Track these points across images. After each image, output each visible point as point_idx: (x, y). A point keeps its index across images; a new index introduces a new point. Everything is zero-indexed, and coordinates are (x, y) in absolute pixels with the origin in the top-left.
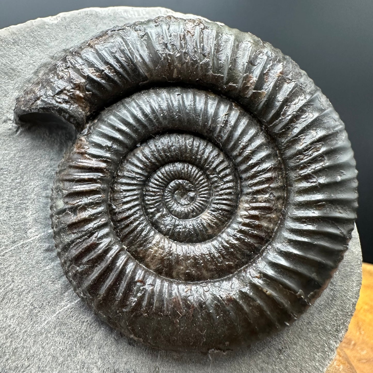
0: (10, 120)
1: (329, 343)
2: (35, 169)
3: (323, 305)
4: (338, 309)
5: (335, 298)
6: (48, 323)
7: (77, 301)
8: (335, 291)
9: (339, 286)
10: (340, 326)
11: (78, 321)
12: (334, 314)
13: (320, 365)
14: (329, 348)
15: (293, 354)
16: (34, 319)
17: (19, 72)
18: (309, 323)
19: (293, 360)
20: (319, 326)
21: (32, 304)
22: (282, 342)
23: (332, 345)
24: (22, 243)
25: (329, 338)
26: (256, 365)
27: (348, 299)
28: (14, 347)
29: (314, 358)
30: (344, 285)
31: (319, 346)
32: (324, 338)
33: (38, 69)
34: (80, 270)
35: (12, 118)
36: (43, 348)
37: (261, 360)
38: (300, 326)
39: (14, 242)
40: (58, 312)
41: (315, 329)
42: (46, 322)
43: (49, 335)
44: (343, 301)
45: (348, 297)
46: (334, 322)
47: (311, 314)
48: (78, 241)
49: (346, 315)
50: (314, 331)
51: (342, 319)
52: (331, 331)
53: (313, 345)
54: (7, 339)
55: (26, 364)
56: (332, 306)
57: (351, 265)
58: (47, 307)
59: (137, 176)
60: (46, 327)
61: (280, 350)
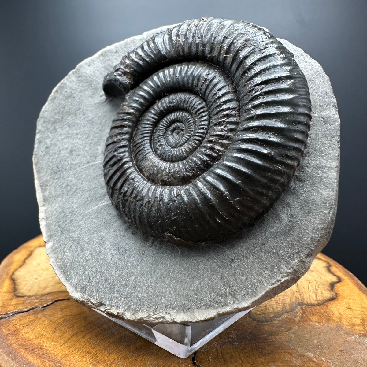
1: (279, 266)
3: (280, 232)
4: (294, 239)
5: (293, 229)
6: (92, 210)
8: (294, 223)
9: (300, 219)
10: (293, 254)
11: (108, 213)
12: (290, 242)
13: (266, 281)
14: (279, 270)
15: (243, 265)
16: (86, 207)
18: (263, 244)
19: (241, 270)
20: (273, 249)
21: (87, 198)
22: (235, 254)
23: (282, 268)
25: (280, 262)
26: (211, 266)
27: (306, 232)
28: (71, 218)
29: (262, 274)
30: (304, 220)
31: (269, 266)
32: (276, 261)
36: (85, 223)
37: (215, 264)
38: (253, 244)
40: (99, 206)
41: (267, 250)
42: (91, 210)
43: (91, 217)
44: (301, 233)
45: (307, 231)
46: (289, 250)
47: (266, 237)
49: (302, 246)
50: (266, 252)
51: (297, 249)
52: (284, 256)
53: (263, 264)
55: (74, 229)
56: (289, 235)
57: (316, 204)
58: (95, 202)
59: (150, 119)
60: (90, 212)
61: (232, 260)
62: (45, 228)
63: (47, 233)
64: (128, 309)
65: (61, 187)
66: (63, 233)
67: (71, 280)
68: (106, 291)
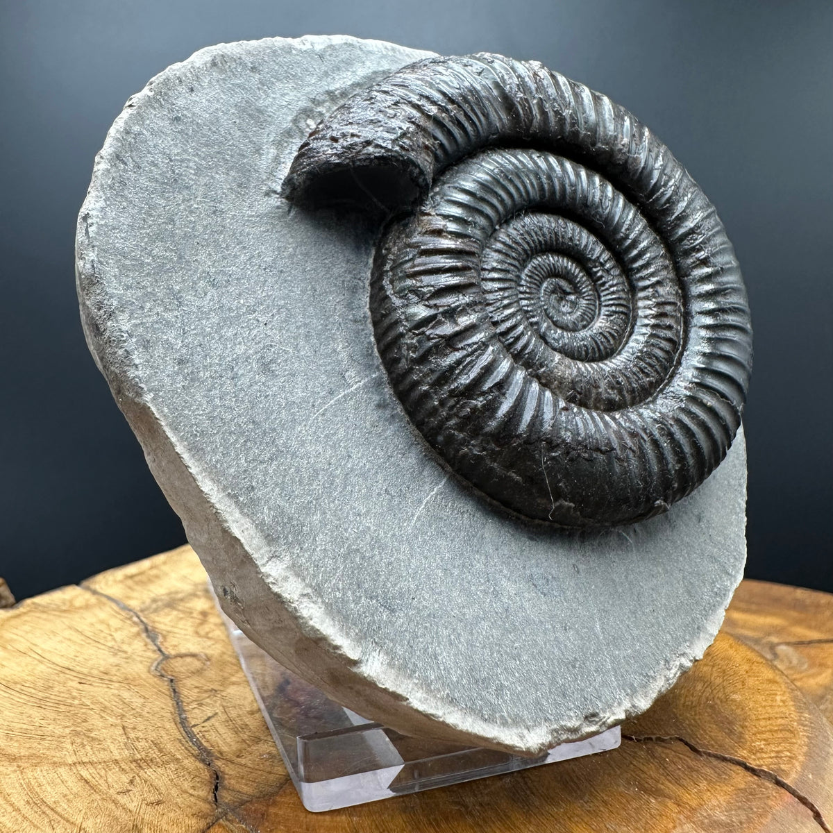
0: (275, 192)
2: (328, 276)
6: (418, 519)
7: (443, 483)
11: (456, 512)
16: (398, 515)
17: (270, 116)
21: (386, 491)
24: (343, 394)
28: (386, 561)
33: (297, 116)
34: (479, 404)
35: (279, 189)
36: (426, 558)
39: (331, 393)
40: (425, 502)
42: (415, 519)
43: (426, 538)
48: (469, 359)
54: (372, 550)
58: (408, 494)
60: (418, 526)
62: (328, 621)
63: (347, 634)
64: (633, 692)
65: (300, 482)
66: (393, 611)
67: (497, 715)
68: (578, 685)
